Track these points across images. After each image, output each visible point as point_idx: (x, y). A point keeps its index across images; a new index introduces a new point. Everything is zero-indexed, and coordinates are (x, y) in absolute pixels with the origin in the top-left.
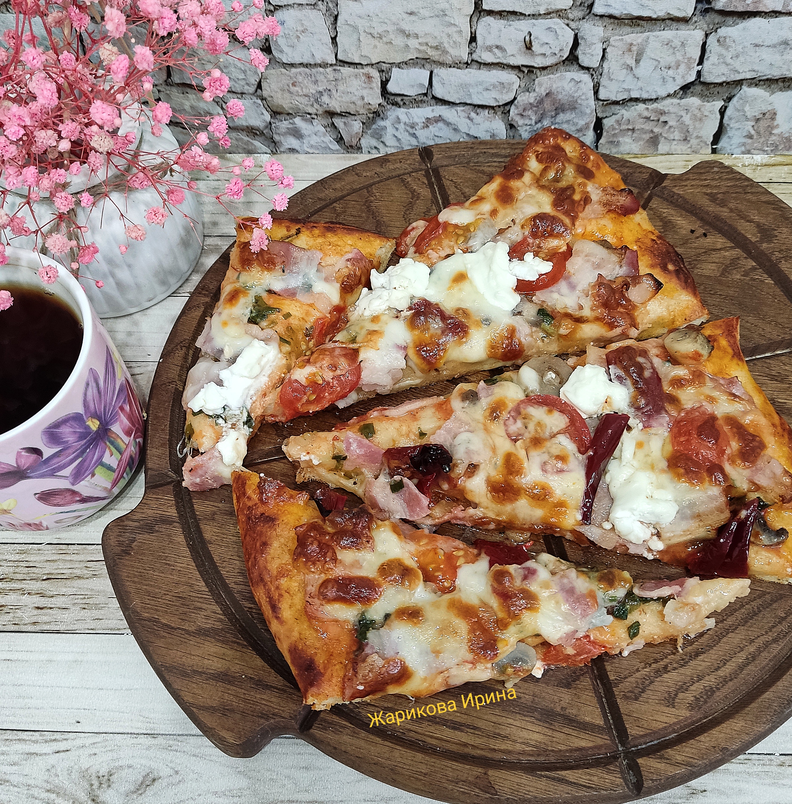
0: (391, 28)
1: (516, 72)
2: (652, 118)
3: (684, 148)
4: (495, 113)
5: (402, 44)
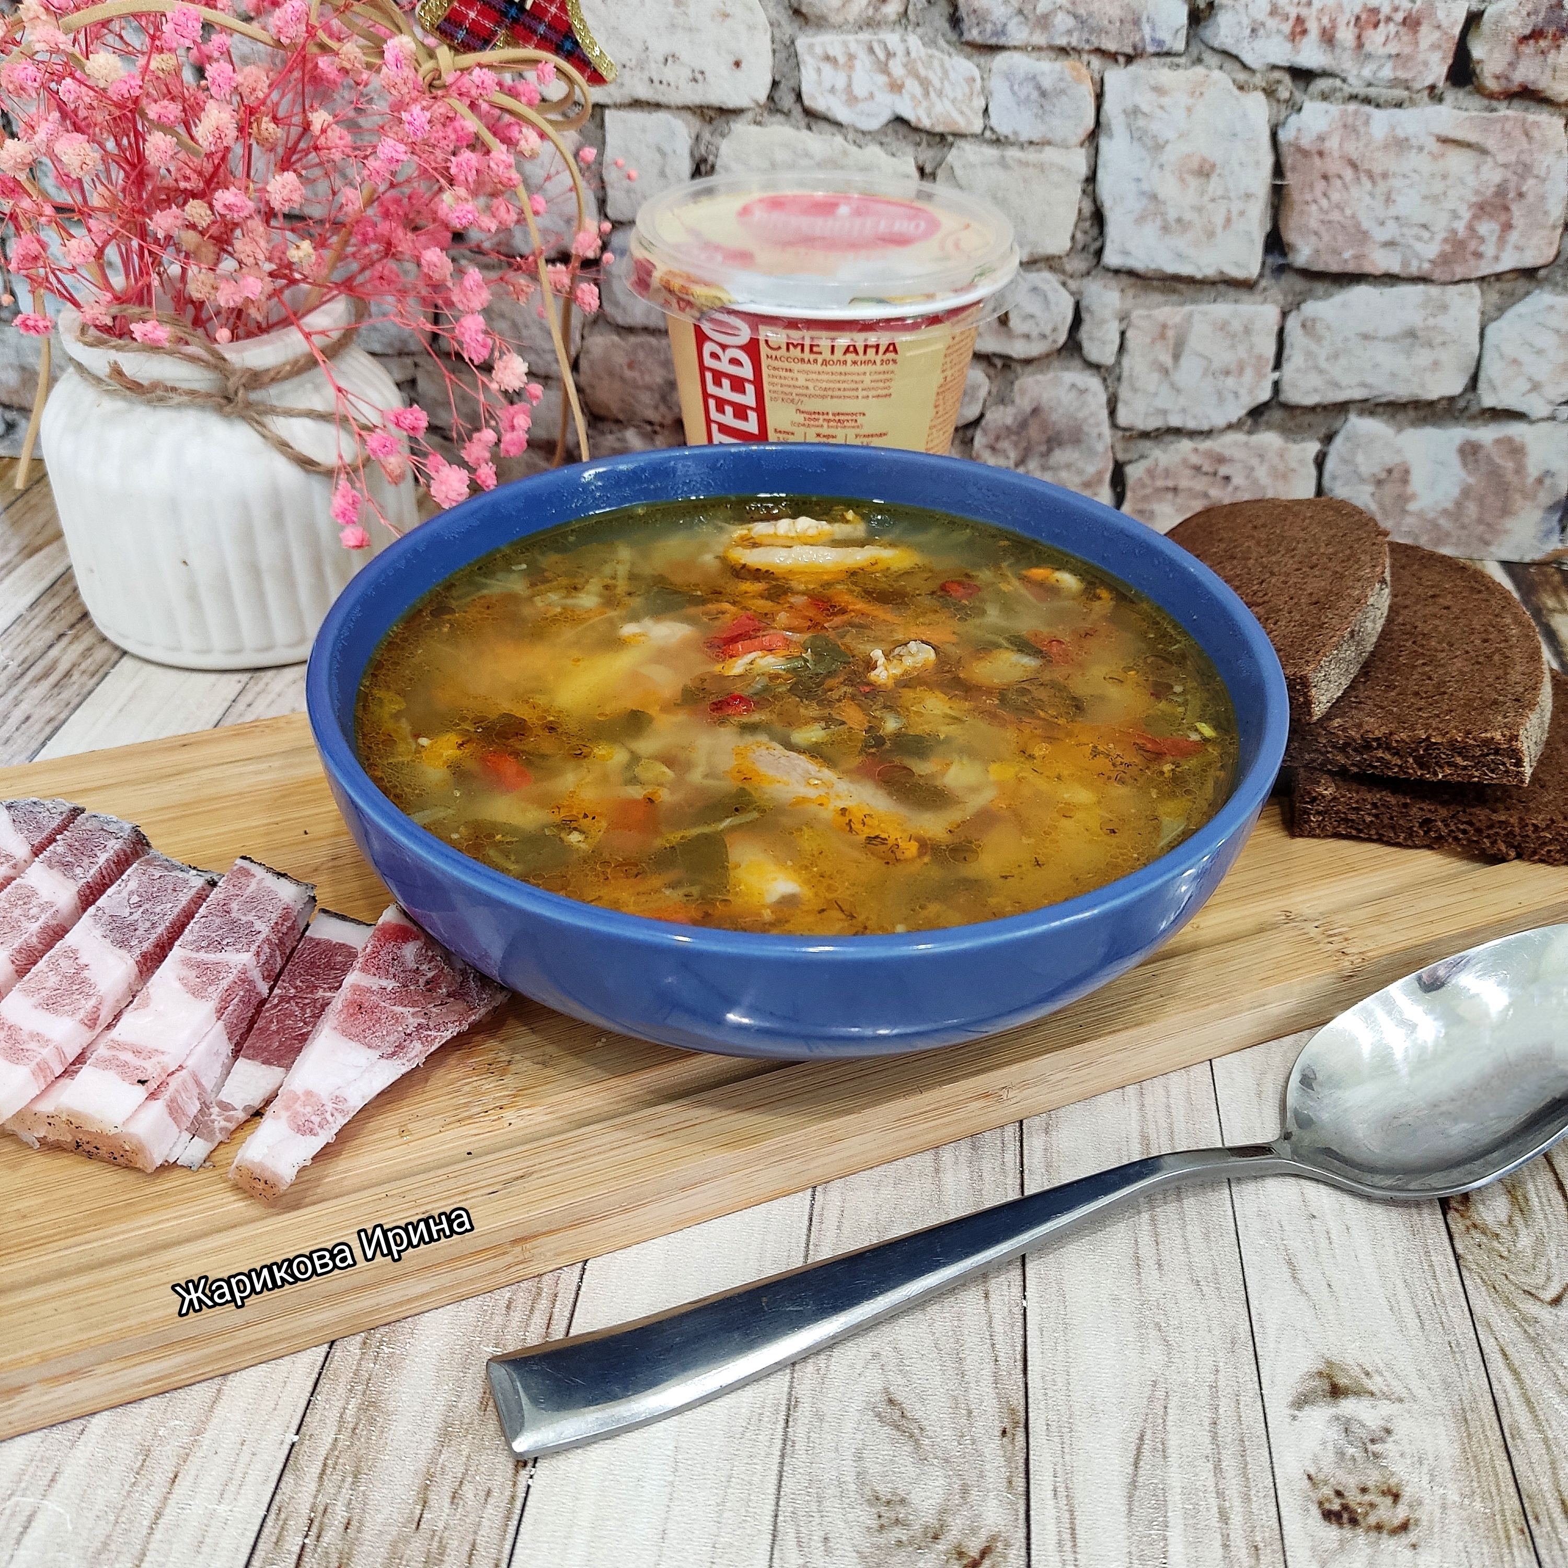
1: (984, 364)
2: (1205, 469)
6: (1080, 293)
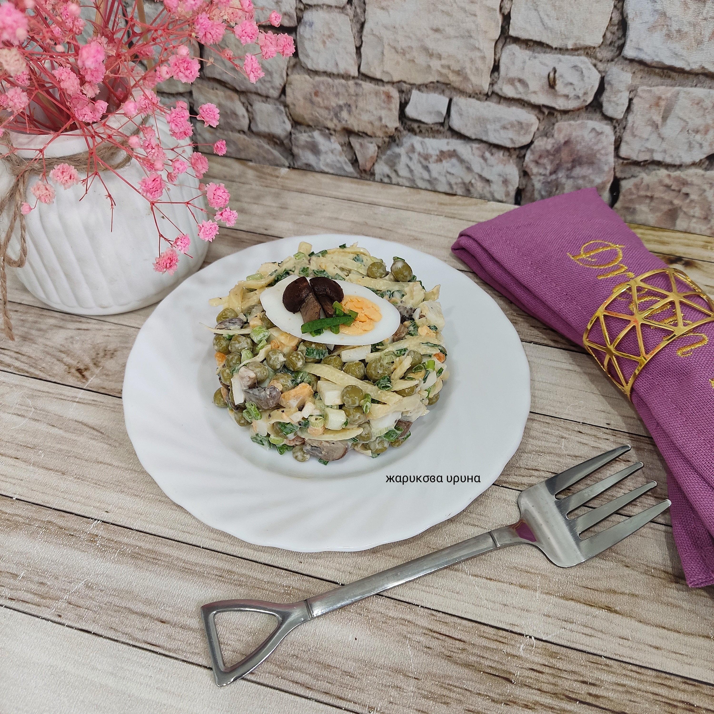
0: (415, 44)
1: (536, 112)
2: (673, 188)
3: (704, 228)
4: (510, 156)
5: (424, 64)
6: (605, 72)
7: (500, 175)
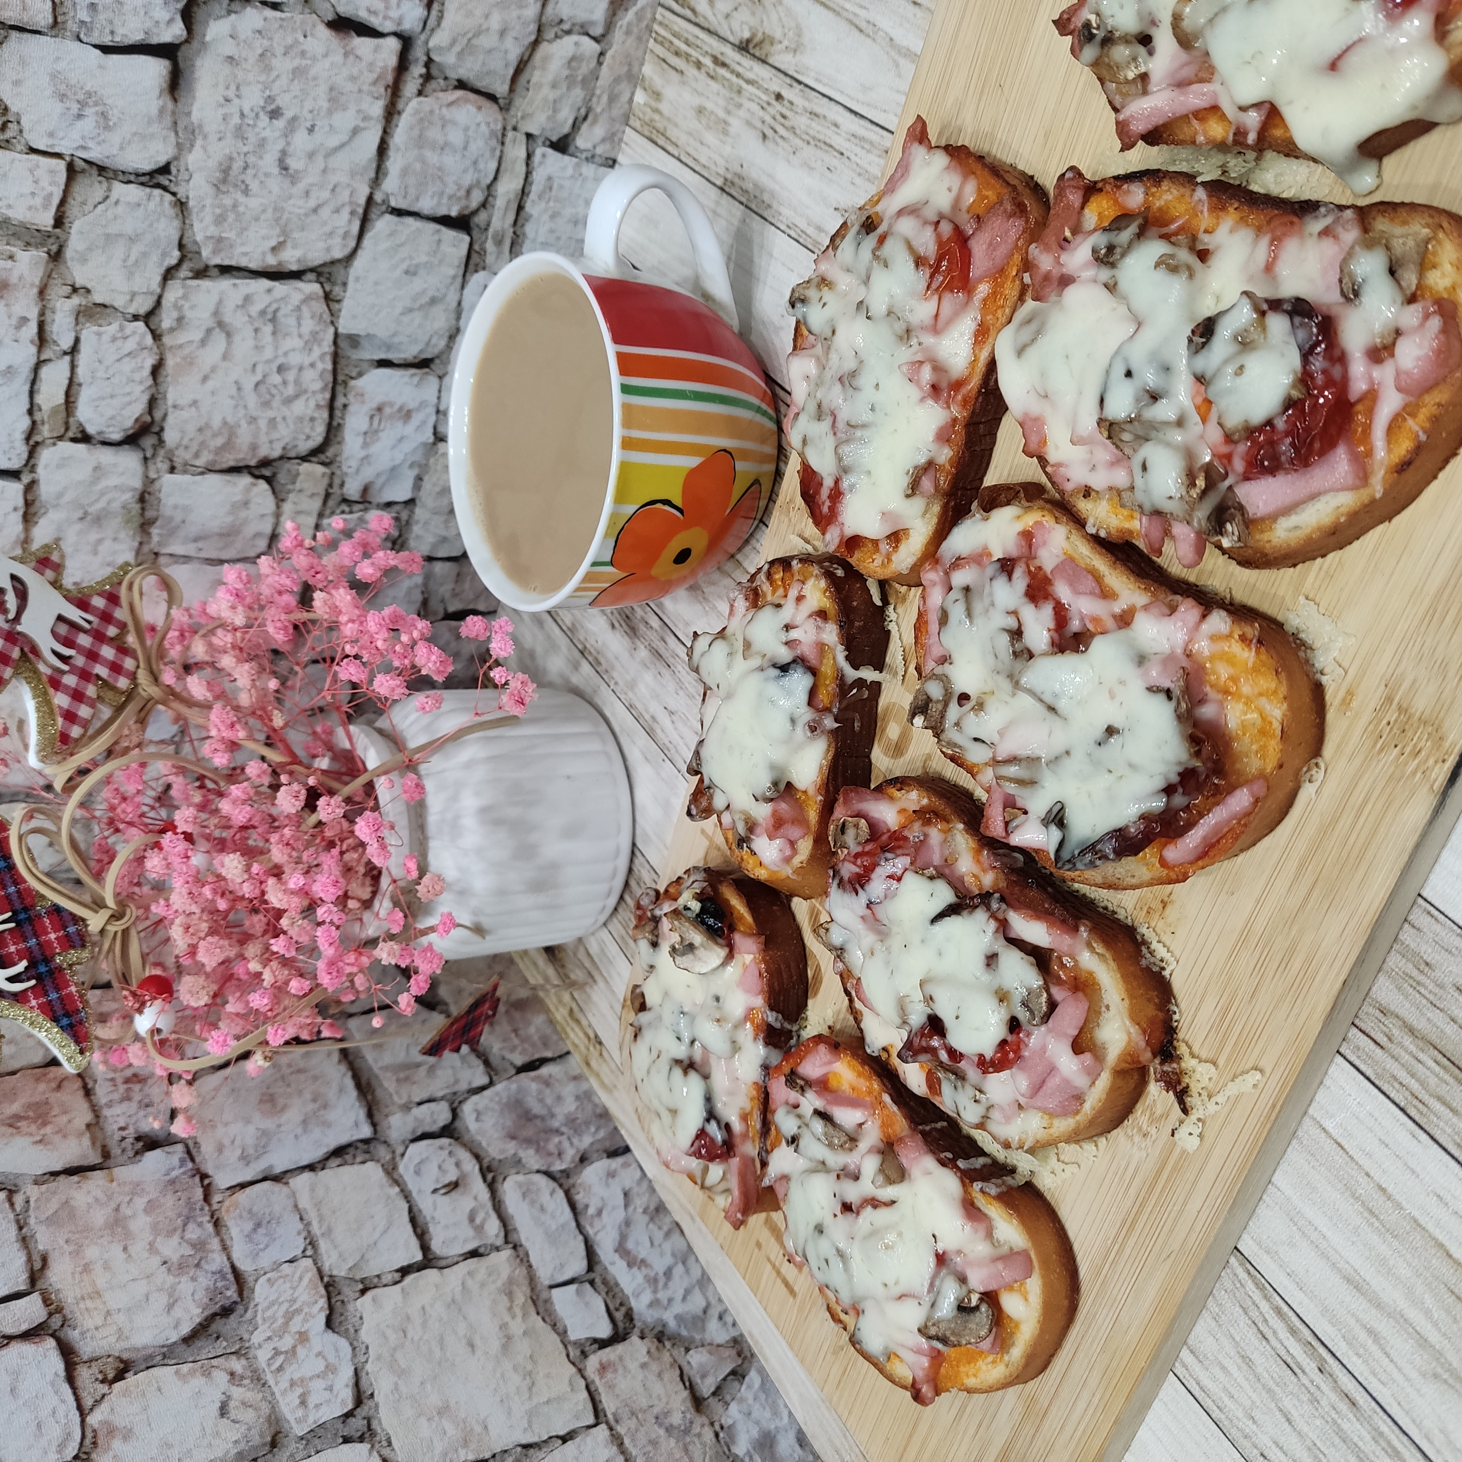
1: (498, 1185)
4: (574, 1186)
5: (526, 1341)
6: (403, 1142)
7: (607, 1185)
